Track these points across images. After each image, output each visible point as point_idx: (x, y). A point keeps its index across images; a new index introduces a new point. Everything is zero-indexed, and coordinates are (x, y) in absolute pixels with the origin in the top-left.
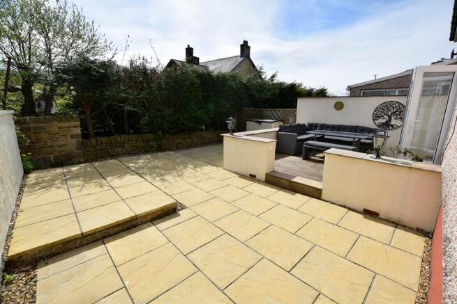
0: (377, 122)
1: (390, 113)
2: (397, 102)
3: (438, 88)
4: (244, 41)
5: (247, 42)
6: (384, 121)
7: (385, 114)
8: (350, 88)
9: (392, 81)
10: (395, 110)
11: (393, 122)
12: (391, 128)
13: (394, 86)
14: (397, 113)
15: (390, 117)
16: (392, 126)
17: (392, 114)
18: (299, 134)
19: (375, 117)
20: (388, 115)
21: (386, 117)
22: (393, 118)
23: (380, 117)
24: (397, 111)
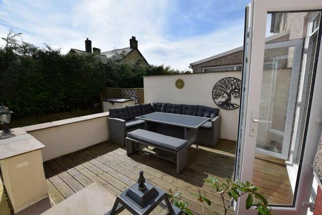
0: (217, 101)
1: (229, 91)
2: (235, 79)
3: (274, 62)
4: (133, 37)
5: (135, 38)
6: (224, 100)
7: (225, 92)
8: (192, 66)
9: (230, 57)
10: (234, 87)
11: (234, 101)
12: (231, 107)
13: (231, 62)
14: (236, 90)
15: (229, 95)
16: (233, 105)
17: (231, 91)
18: (128, 120)
19: (215, 96)
20: (227, 93)
21: (225, 95)
22: (232, 96)
23: (219, 96)
24: (235, 88)
